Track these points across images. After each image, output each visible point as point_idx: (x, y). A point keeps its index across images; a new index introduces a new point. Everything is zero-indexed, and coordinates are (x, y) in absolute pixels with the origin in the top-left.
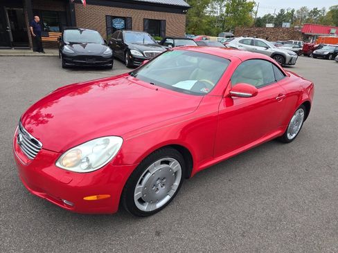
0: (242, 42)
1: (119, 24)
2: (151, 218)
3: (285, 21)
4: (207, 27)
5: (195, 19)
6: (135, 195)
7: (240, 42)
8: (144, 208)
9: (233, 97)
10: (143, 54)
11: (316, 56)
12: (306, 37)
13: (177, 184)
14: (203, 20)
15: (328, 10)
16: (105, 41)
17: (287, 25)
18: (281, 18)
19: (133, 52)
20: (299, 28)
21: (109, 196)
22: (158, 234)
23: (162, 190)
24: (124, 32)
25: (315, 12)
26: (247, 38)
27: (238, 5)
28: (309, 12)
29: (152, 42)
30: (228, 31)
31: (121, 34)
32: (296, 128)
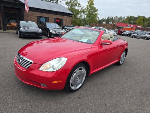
0: (95, 28)
1: (43, 20)
2: (75, 93)
3: (110, 21)
4: (79, 23)
5: (74, 19)
6: (70, 82)
7: (94, 28)
8: (73, 88)
9: (102, 45)
10: (55, 32)
11: (123, 35)
12: (119, 28)
13: (84, 78)
14: (77, 20)
15: (126, 18)
16: (38, 27)
17: (111, 23)
18: (108, 20)
19: (51, 31)
20: (116, 24)
21: (62, 81)
22: (79, 98)
23: (79, 81)
24: (46, 23)
25: (121, 18)
26: (97, 27)
27: (91, 14)
28: (119, 18)
29: (59, 27)
30: (88, 25)
31: (45, 24)
32: (123, 59)
